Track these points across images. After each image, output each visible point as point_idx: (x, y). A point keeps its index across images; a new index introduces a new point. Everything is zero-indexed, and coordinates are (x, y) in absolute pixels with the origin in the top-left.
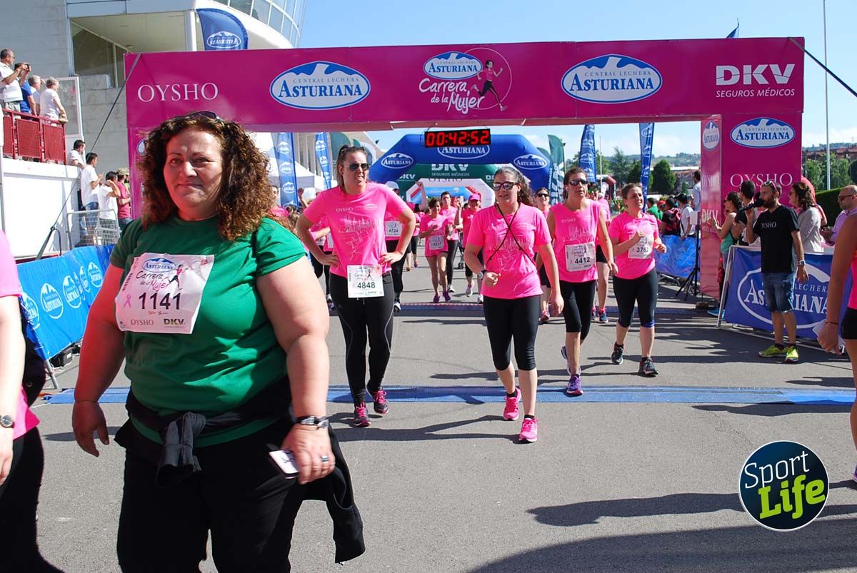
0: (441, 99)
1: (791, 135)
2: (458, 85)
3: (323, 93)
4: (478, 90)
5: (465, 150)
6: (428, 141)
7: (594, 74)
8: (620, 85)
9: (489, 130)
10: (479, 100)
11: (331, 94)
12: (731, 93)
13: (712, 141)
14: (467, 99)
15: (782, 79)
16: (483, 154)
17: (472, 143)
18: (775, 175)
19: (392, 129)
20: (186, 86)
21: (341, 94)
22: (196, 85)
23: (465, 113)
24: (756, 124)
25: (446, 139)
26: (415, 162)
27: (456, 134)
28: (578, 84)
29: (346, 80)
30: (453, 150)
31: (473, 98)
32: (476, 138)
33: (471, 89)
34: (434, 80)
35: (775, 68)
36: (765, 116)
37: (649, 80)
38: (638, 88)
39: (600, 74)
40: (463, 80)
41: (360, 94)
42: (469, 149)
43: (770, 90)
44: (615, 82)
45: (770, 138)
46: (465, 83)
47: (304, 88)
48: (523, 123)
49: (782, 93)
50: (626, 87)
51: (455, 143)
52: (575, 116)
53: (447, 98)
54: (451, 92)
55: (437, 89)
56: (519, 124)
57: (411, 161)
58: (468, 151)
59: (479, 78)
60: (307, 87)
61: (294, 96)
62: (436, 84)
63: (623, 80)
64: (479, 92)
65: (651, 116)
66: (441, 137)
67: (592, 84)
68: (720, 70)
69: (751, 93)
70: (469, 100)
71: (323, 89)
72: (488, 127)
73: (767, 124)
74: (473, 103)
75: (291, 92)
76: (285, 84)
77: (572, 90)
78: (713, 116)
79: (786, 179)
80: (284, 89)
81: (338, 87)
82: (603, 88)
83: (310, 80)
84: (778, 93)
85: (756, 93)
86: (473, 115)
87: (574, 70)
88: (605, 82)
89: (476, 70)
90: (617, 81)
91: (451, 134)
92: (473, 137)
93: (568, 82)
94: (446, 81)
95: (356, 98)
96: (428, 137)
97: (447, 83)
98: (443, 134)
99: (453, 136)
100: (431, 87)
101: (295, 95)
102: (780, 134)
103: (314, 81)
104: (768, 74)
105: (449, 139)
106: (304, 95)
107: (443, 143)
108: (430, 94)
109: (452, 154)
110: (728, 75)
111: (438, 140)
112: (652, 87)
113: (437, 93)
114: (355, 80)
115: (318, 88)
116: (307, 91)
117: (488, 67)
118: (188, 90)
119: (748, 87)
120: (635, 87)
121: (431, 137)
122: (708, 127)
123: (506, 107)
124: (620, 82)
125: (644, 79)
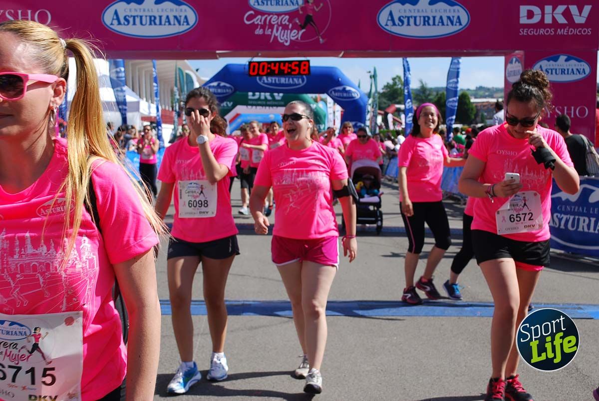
0: (264, 31)
1: (588, 70)
2: (280, 18)
3: (153, 23)
4: (299, 24)
5: (283, 80)
6: (251, 70)
7: (407, 11)
8: (431, 22)
9: (308, 61)
10: (301, 33)
11: (160, 24)
12: (533, 31)
13: (514, 75)
14: (289, 31)
15: (580, 19)
16: (299, 84)
17: (293, 73)
18: (573, 108)
19: (217, 58)
20: (20, 12)
21: (170, 24)
22: (29, 12)
23: (287, 44)
24: (556, 59)
25: (269, 68)
26: (235, 90)
27: (277, 64)
28: (393, 20)
29: (174, 10)
30: (272, 80)
31: (295, 31)
32: (297, 68)
33: (293, 22)
34: (258, 13)
35: (574, 9)
36: (564, 53)
37: (458, 18)
38: (447, 25)
39: (413, 11)
40: (286, 13)
41: (188, 24)
42: (287, 79)
43: (569, 29)
44: (426, 19)
45: (568, 73)
46: (287, 17)
47: (134, 17)
48: (341, 55)
49: (580, 32)
50: (436, 23)
51: (276, 72)
52: (389, 50)
53: (270, 30)
54: (274, 25)
55: (261, 21)
56: (336, 55)
57: (232, 89)
58: (285, 81)
59: (301, 12)
60: (137, 16)
61: (124, 24)
62: (259, 17)
63: (434, 17)
64: (300, 25)
65: (459, 51)
66: (264, 66)
67: (405, 20)
68: (524, 10)
69: (551, 32)
70: (291, 32)
71: (153, 18)
72: (308, 58)
73: (566, 60)
74: (295, 35)
75: (122, 21)
76: (116, 13)
77: (387, 25)
78: (517, 52)
79: (582, 112)
80: (115, 17)
81: (168, 17)
82: (415, 24)
83: (140, 9)
84: (576, 32)
85: (555, 31)
86: (295, 47)
87: (389, 7)
88: (418, 19)
89: (298, 4)
90: (429, 18)
91: (273, 64)
92: (294, 68)
93: (383, 18)
94: (269, 14)
95: (184, 27)
96: (252, 67)
97: (271, 16)
98: (266, 64)
99: (275, 66)
100: (255, 20)
101: (126, 23)
102: (577, 70)
103: (144, 10)
104: (567, 14)
105: (271, 70)
106: (134, 24)
107: (265, 72)
108: (254, 26)
109: (271, 84)
110: (530, 15)
111: (261, 70)
112: (460, 24)
113: (261, 25)
114: (183, 10)
115: (148, 18)
116: (138, 20)
117: (308, 2)
118: (22, 16)
119: (549, 26)
120: (445, 23)
121: (254, 66)
122: (511, 62)
123: (325, 40)
124: (432, 19)
125: (453, 17)
